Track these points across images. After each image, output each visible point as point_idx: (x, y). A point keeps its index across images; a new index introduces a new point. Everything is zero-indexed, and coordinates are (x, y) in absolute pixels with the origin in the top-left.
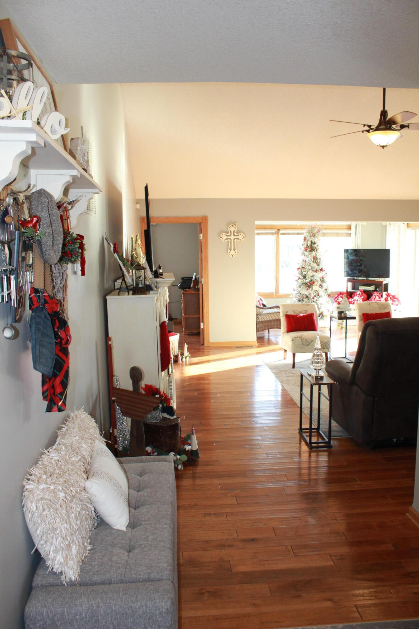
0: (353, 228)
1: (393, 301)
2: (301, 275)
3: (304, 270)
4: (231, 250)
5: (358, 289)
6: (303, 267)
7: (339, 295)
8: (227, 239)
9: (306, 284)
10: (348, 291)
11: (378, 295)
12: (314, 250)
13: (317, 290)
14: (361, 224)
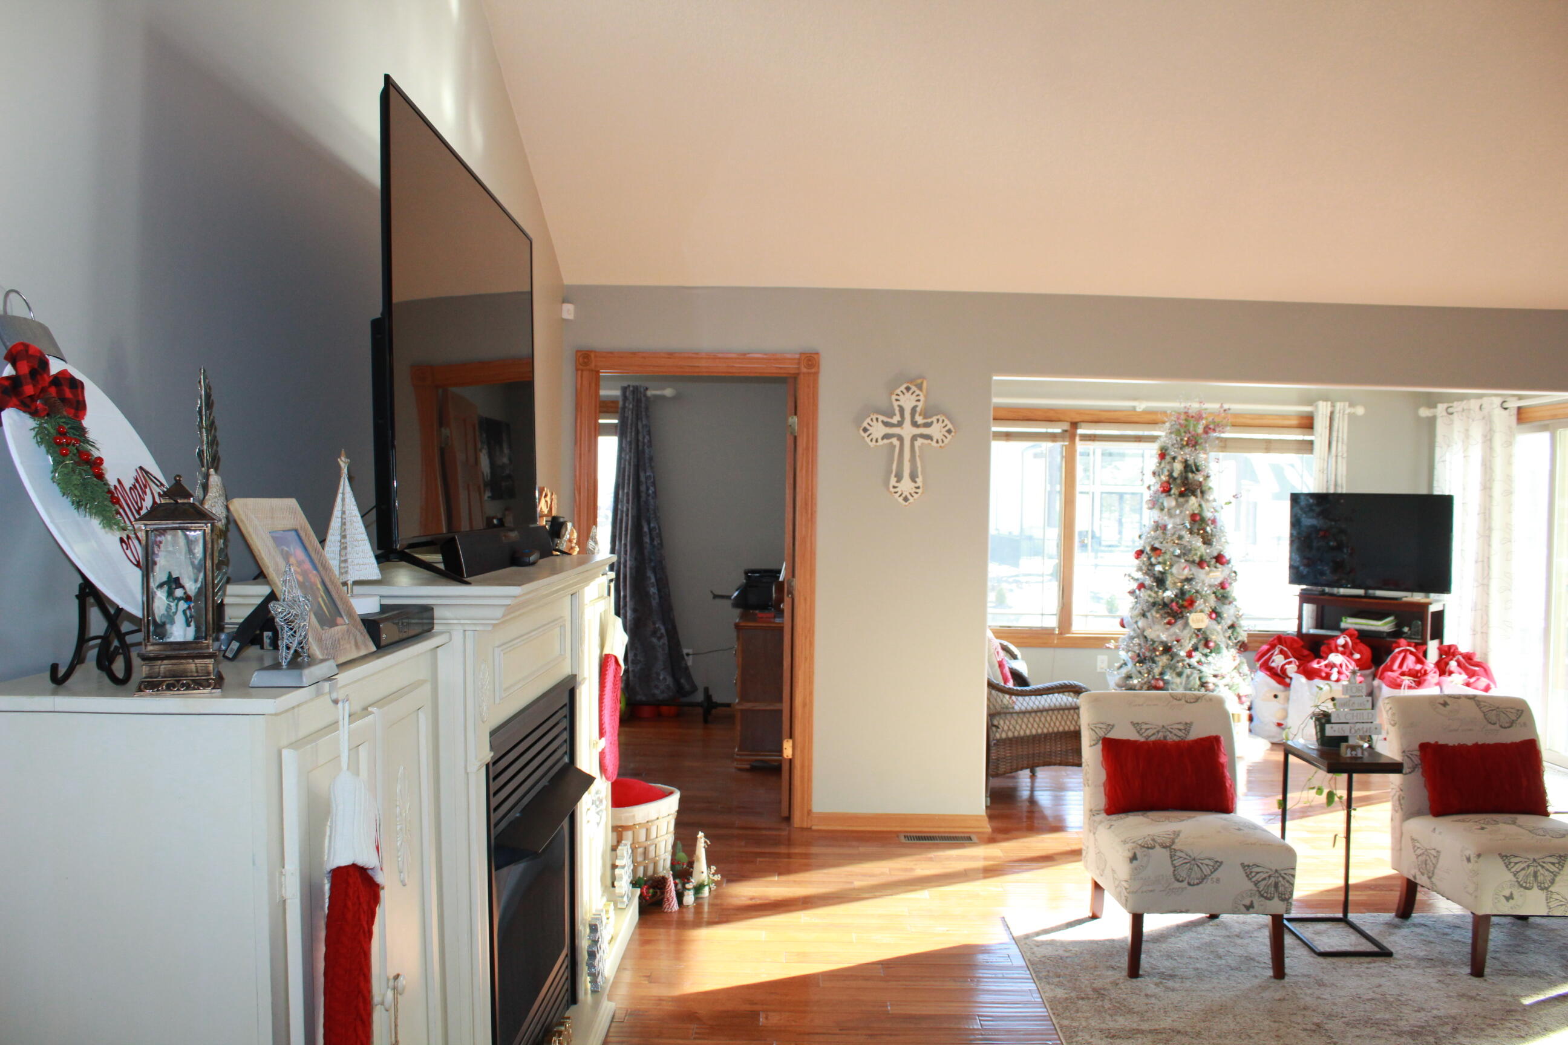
0: (1321, 424)
1: (1471, 674)
2: (1146, 574)
3: (1160, 559)
4: (899, 478)
5: (1337, 627)
6: (1154, 549)
7: (1273, 647)
8: (886, 437)
9: (1165, 605)
10: (1304, 630)
11: (1413, 649)
12: (1194, 493)
13: (1202, 626)
14: (1347, 412)
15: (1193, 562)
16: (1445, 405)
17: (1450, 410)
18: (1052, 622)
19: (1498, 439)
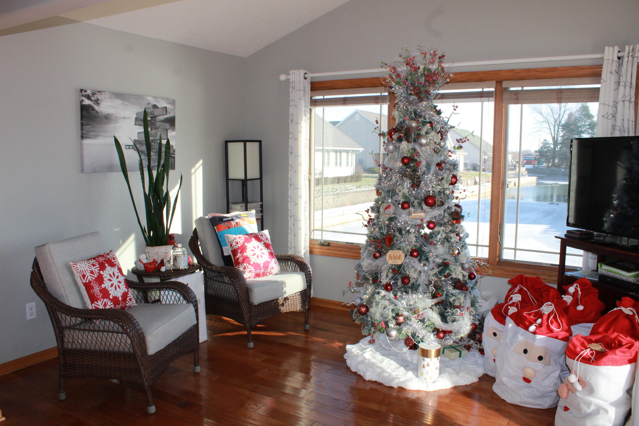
0: (609, 70)
13: (399, 262)
15: (399, 203)
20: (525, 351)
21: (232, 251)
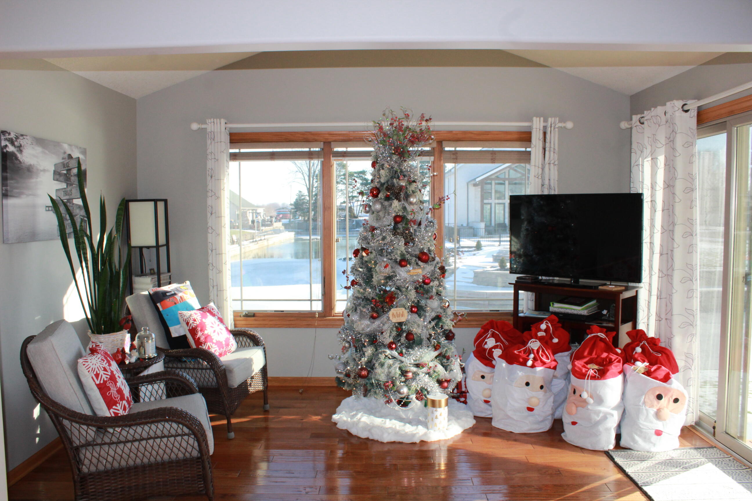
0: (537, 137)
2: (359, 271)
3: (367, 258)
5: (548, 310)
6: (366, 249)
9: (372, 301)
11: (604, 335)
12: (398, 197)
13: (403, 319)
14: (557, 126)
15: (395, 261)
16: (639, 116)
17: (642, 120)
18: (318, 307)
19: (679, 141)
20: (527, 384)
21: (189, 330)
